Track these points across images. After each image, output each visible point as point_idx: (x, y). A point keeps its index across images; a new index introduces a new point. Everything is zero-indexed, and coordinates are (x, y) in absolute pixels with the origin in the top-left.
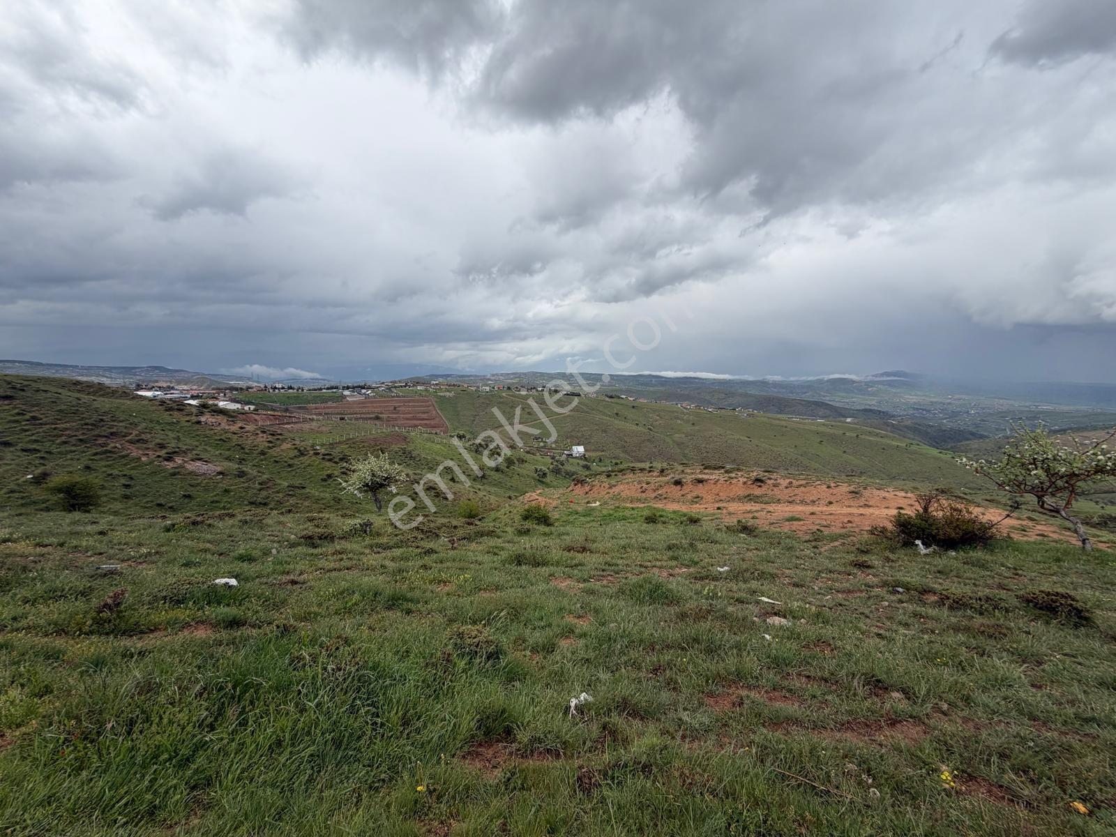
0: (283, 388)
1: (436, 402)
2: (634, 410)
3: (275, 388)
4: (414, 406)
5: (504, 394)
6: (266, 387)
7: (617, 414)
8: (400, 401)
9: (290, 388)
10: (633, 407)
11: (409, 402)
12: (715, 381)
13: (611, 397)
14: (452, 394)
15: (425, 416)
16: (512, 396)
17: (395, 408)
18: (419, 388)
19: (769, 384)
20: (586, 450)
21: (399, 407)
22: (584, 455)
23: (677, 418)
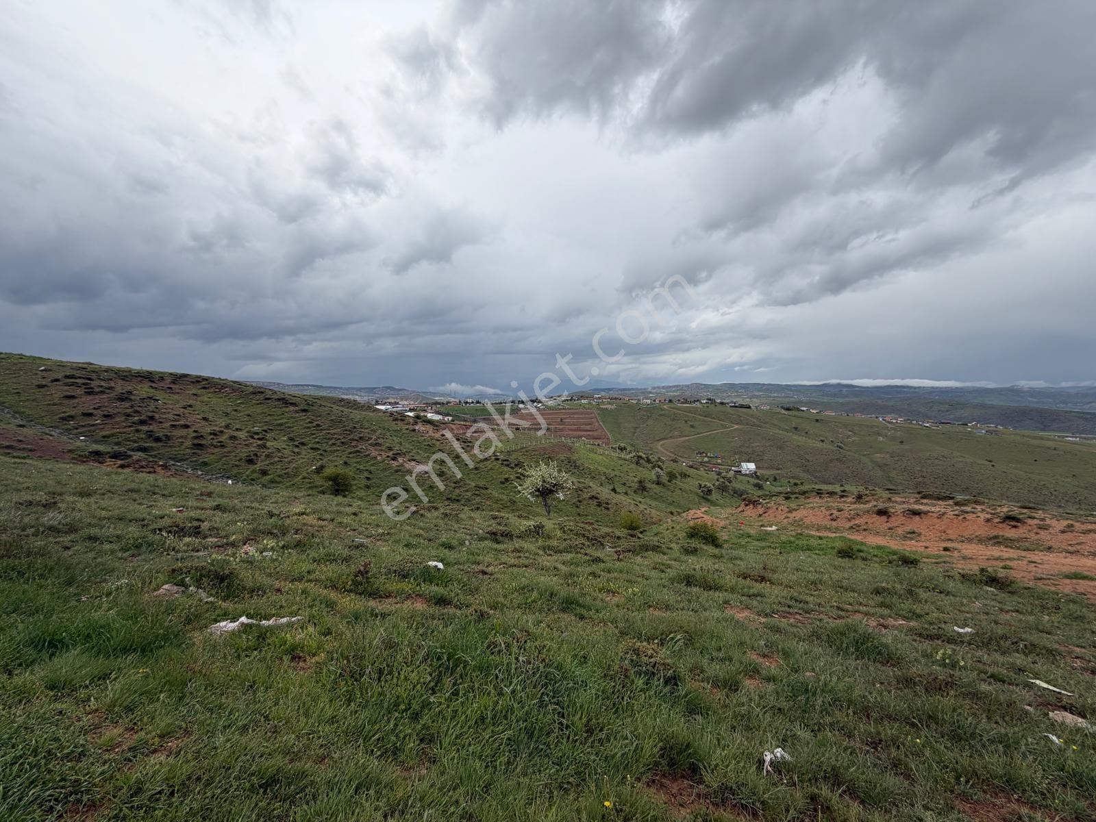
0: (473, 403)
1: (599, 414)
2: (818, 424)
3: (467, 403)
4: (578, 418)
5: (665, 407)
6: (460, 402)
7: (796, 428)
8: (566, 414)
9: (478, 402)
10: (817, 421)
11: (574, 414)
12: (933, 390)
13: (788, 409)
14: (613, 407)
15: (588, 427)
16: (673, 408)
17: (561, 420)
18: (583, 401)
19: (1023, 392)
20: (757, 467)
21: (565, 418)
22: (756, 473)
23: (879, 434)
